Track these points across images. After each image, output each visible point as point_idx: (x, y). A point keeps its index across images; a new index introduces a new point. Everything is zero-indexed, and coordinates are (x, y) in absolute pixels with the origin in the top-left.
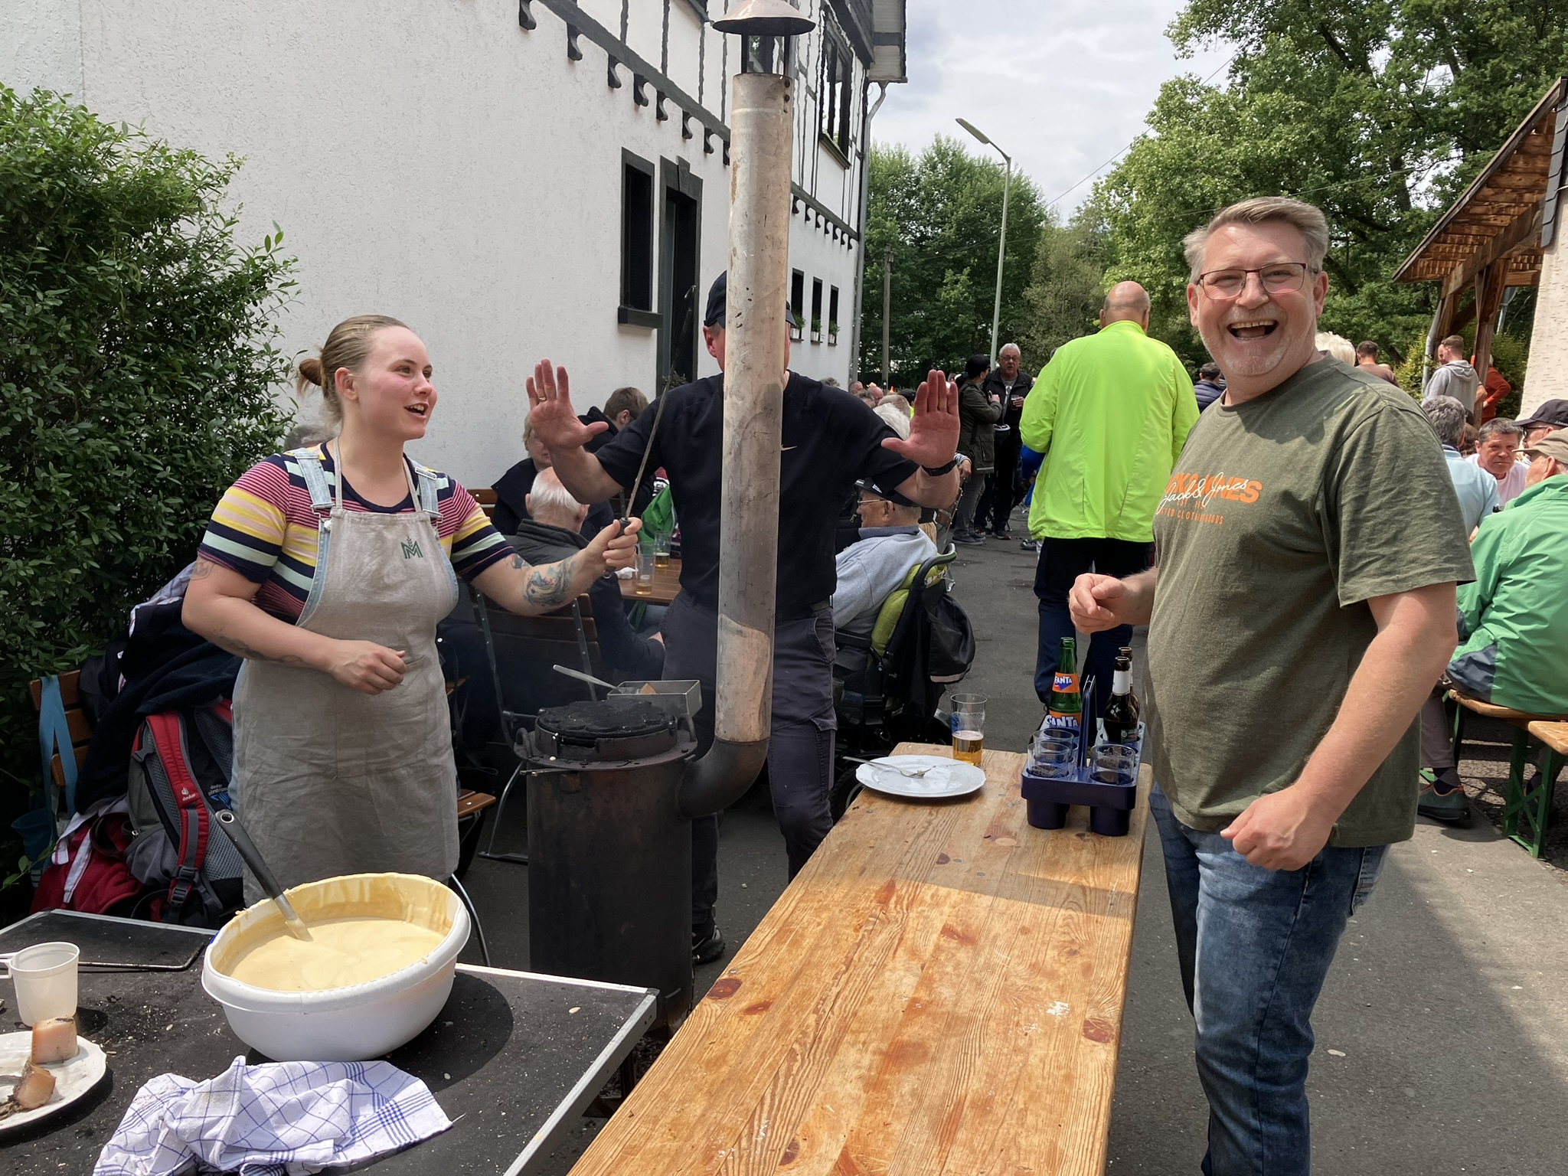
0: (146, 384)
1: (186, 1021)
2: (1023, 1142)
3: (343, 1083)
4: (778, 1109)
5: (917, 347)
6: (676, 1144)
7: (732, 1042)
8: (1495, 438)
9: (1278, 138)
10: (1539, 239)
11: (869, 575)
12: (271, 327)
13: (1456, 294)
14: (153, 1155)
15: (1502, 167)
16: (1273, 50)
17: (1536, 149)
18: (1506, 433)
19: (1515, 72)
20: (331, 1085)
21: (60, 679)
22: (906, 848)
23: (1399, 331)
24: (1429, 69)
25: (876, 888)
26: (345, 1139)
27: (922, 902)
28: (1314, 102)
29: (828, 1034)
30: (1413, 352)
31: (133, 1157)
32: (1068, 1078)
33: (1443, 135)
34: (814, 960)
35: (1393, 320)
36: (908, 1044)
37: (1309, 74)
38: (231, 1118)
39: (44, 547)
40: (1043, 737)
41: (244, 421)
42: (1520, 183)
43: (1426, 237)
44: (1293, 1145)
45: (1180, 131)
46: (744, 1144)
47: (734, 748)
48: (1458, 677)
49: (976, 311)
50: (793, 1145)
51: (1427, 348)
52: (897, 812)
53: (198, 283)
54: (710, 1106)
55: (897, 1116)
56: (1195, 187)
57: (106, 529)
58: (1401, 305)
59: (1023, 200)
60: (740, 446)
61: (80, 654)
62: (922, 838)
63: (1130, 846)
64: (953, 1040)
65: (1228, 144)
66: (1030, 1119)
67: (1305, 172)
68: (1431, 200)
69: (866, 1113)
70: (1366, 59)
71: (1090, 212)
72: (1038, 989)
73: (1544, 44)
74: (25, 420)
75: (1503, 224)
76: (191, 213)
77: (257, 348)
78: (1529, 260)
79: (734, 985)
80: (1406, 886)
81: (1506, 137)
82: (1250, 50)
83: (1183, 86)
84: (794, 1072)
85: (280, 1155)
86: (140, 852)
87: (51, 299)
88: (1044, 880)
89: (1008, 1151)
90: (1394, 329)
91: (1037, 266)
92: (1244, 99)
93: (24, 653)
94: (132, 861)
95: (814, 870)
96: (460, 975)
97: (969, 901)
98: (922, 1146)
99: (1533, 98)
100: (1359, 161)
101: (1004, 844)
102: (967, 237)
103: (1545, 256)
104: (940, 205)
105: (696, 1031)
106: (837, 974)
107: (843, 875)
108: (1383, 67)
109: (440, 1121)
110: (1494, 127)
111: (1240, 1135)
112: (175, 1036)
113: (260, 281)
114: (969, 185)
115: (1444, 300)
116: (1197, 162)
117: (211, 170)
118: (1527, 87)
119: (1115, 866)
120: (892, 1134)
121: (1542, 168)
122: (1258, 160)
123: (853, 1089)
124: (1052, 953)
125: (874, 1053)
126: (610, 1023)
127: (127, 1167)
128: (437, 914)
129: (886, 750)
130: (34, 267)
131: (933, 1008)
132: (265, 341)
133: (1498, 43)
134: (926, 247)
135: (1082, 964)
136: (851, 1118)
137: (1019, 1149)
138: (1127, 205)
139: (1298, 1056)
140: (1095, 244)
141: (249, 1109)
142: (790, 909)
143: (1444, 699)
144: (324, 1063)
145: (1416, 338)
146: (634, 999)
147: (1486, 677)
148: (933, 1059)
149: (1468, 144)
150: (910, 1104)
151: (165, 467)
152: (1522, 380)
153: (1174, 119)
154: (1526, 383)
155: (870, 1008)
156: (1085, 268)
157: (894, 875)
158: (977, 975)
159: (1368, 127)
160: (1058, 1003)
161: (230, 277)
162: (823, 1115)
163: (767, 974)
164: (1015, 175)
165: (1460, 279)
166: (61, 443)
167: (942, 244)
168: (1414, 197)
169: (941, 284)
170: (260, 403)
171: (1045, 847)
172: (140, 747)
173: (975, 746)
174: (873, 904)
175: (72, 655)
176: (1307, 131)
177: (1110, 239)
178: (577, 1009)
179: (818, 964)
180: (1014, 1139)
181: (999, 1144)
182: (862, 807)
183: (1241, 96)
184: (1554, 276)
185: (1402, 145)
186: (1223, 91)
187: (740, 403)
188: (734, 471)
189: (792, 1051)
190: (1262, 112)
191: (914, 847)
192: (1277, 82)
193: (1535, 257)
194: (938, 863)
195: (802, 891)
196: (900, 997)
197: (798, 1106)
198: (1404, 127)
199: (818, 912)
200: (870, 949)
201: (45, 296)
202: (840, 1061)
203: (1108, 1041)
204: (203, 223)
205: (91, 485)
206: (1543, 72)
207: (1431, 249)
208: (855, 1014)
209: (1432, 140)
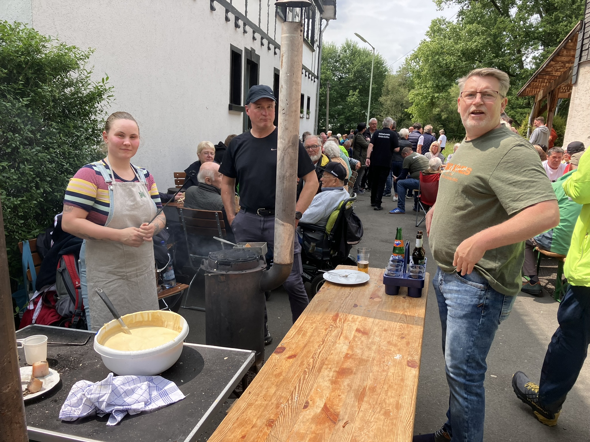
0: (59, 133)
1: (87, 363)
2: (387, 401)
3: (146, 383)
4: (301, 391)
5: (339, 119)
6: (266, 402)
7: (283, 368)
8: (554, 154)
9: (475, 41)
10: (571, 81)
11: (325, 204)
12: (104, 112)
13: (540, 101)
14: (81, 407)
15: (558, 54)
16: (474, 8)
17: (570, 47)
18: (558, 152)
19: (563, 17)
20: (142, 383)
21: (29, 242)
22: (342, 302)
23: (519, 114)
24: (531, 16)
25: (332, 316)
26: (148, 402)
27: (348, 320)
28: (488, 28)
29: (317, 366)
30: (524, 123)
31: (73, 408)
32: (402, 380)
33: (536, 41)
34: (311, 340)
35: (517, 110)
36: (346, 369)
37: (487, 17)
38: (109, 394)
39: (23, 193)
40: (391, 263)
41: (95, 147)
42: (564, 60)
43: (530, 79)
44: (479, 403)
45: (438, 39)
46: (290, 402)
47: (281, 266)
48: (539, 242)
49: (361, 106)
50: (307, 403)
51: (529, 121)
52: (338, 289)
53: (77, 95)
54: (277, 390)
55: (343, 393)
56: (443, 60)
57: (46, 186)
58: (520, 105)
59: (379, 64)
60: (283, 157)
61: (36, 233)
62: (348, 298)
63: (422, 301)
64: (361, 367)
65: (456, 43)
66: (389, 394)
67: (485, 54)
68: (531, 65)
69: (332, 392)
70: (508, 12)
71: (404, 69)
72: (390, 350)
73: (574, 7)
74: (16, 146)
75: (558, 75)
76: (74, 69)
77: (99, 120)
78: (567, 88)
79: (283, 349)
80: (519, 318)
81: (560, 42)
82: (465, 8)
83: (440, 21)
84: (306, 378)
85: (126, 407)
86: (61, 305)
87: (25, 101)
88: (391, 313)
89: (382, 404)
90: (517, 114)
91: (384, 89)
92: (463, 26)
93: (17, 232)
94: (58, 308)
95: (309, 309)
96: (185, 347)
97: (365, 320)
98: (352, 402)
99: (570, 27)
100: (505, 50)
101: (377, 300)
102: (357, 78)
103: (573, 87)
104: (348, 65)
105: (271, 365)
106: (320, 345)
107: (320, 311)
108: (514, 15)
109: (181, 396)
110: (555, 38)
111: (460, 400)
112: (84, 368)
113: (100, 95)
114: (358, 58)
115: (535, 103)
116: (445, 50)
117: (83, 53)
118: (568, 23)
119: (417, 308)
120: (341, 399)
121: (573, 55)
122: (467, 49)
123: (327, 384)
124: (395, 338)
125: (334, 372)
126: (239, 362)
127: (72, 412)
128: (176, 325)
129: (333, 267)
130: (19, 89)
131: (354, 357)
132: (102, 117)
133: (557, 6)
134: (342, 81)
135: (406, 342)
136: (327, 393)
137: (386, 403)
138: (418, 66)
139: (481, 372)
140: (406, 81)
141: (115, 391)
142: (302, 323)
143: (534, 250)
144: (139, 376)
145: (525, 117)
146: (246, 355)
147: (549, 242)
148: (355, 374)
149: (546, 44)
150: (347, 389)
151: (67, 164)
152: (564, 133)
153: (436, 34)
154: (565, 135)
155: (332, 356)
156: (402, 90)
157: (338, 311)
158: (369, 345)
159: (508, 37)
160: (398, 355)
161: (89, 93)
162: (317, 392)
163: (294, 345)
164: (376, 54)
165: (542, 95)
166: (29, 154)
167: (348, 80)
168: (525, 64)
169: (348, 96)
170: (101, 140)
171: (392, 301)
172: (60, 267)
173: (366, 266)
174: (331, 321)
175: (34, 233)
176: (486, 39)
177: (412, 79)
178: (227, 358)
179: (313, 342)
180: (384, 400)
181: (379, 402)
182: (325, 288)
183: (461, 25)
184: (576, 95)
185: (521, 44)
186: (454, 23)
187: (284, 141)
188: (281, 166)
189: (305, 371)
190: (469, 32)
191: (345, 301)
192: (475, 20)
193: (570, 87)
194: (354, 307)
195: (306, 317)
196: (342, 353)
197: (308, 390)
198: (522, 38)
199: (312, 324)
200: (331, 337)
201: (23, 100)
202: (322, 374)
203: (416, 368)
204: (80, 73)
205: (40, 170)
206: (574, 17)
207: (531, 84)
208: (326, 359)
209: (532, 43)
